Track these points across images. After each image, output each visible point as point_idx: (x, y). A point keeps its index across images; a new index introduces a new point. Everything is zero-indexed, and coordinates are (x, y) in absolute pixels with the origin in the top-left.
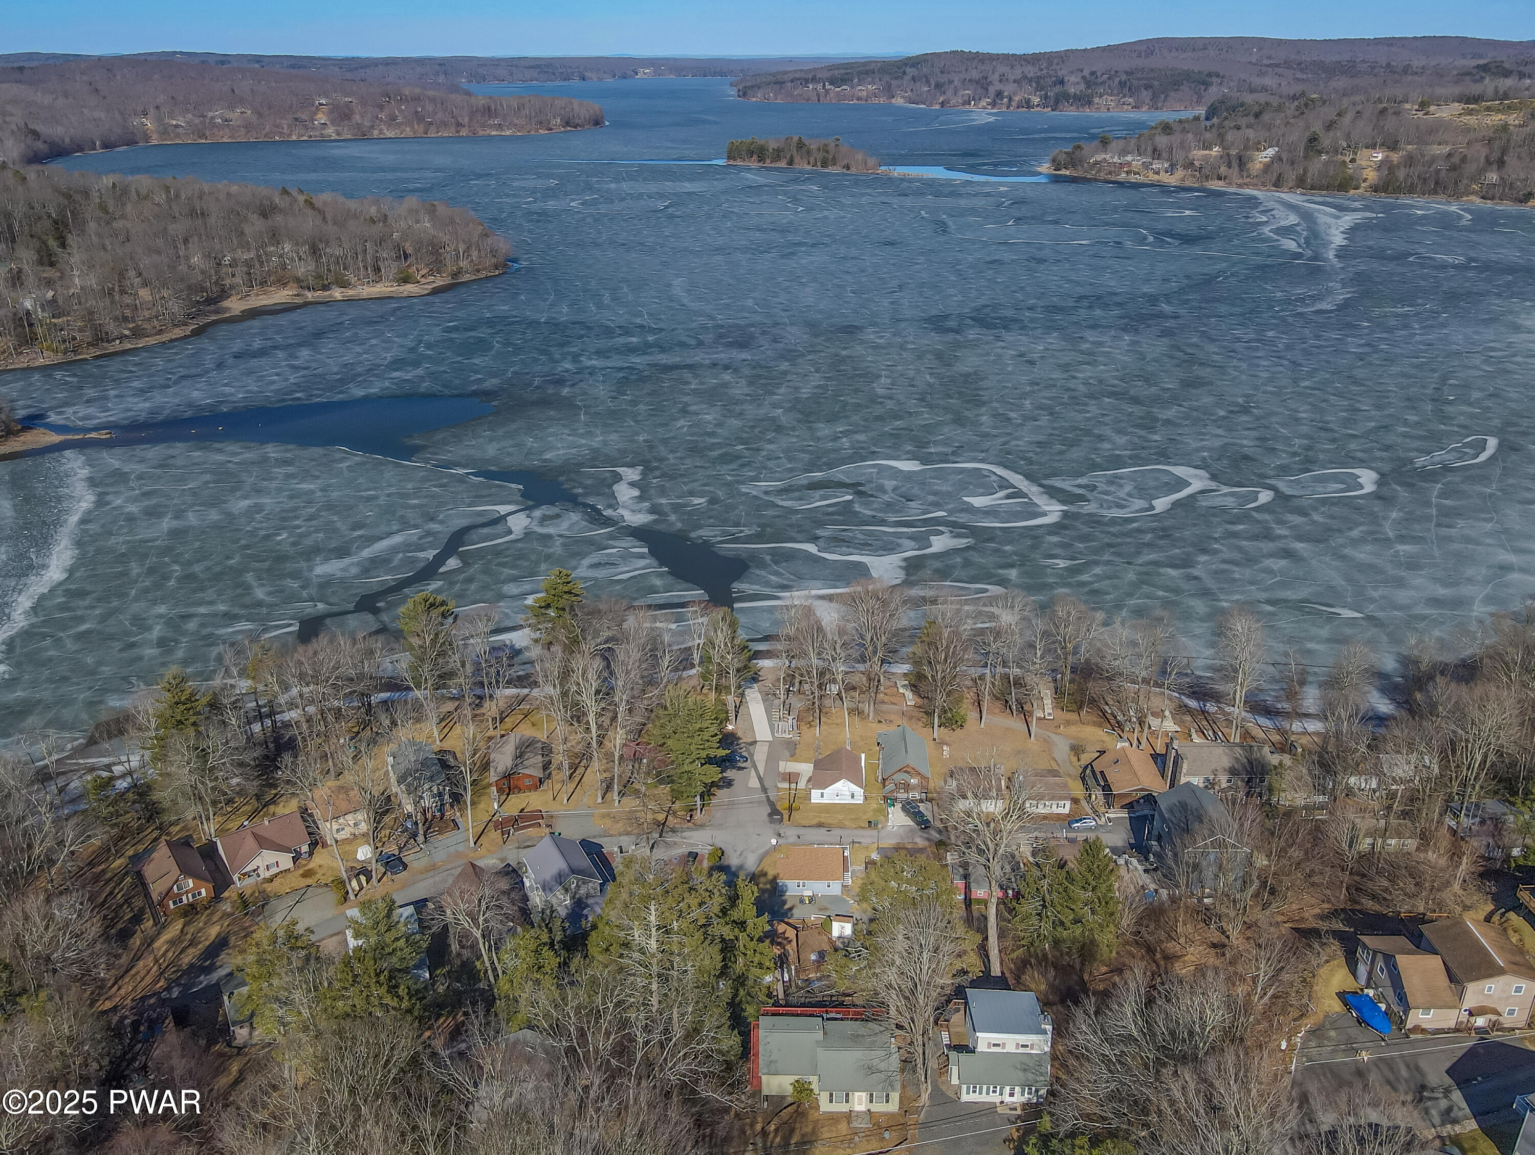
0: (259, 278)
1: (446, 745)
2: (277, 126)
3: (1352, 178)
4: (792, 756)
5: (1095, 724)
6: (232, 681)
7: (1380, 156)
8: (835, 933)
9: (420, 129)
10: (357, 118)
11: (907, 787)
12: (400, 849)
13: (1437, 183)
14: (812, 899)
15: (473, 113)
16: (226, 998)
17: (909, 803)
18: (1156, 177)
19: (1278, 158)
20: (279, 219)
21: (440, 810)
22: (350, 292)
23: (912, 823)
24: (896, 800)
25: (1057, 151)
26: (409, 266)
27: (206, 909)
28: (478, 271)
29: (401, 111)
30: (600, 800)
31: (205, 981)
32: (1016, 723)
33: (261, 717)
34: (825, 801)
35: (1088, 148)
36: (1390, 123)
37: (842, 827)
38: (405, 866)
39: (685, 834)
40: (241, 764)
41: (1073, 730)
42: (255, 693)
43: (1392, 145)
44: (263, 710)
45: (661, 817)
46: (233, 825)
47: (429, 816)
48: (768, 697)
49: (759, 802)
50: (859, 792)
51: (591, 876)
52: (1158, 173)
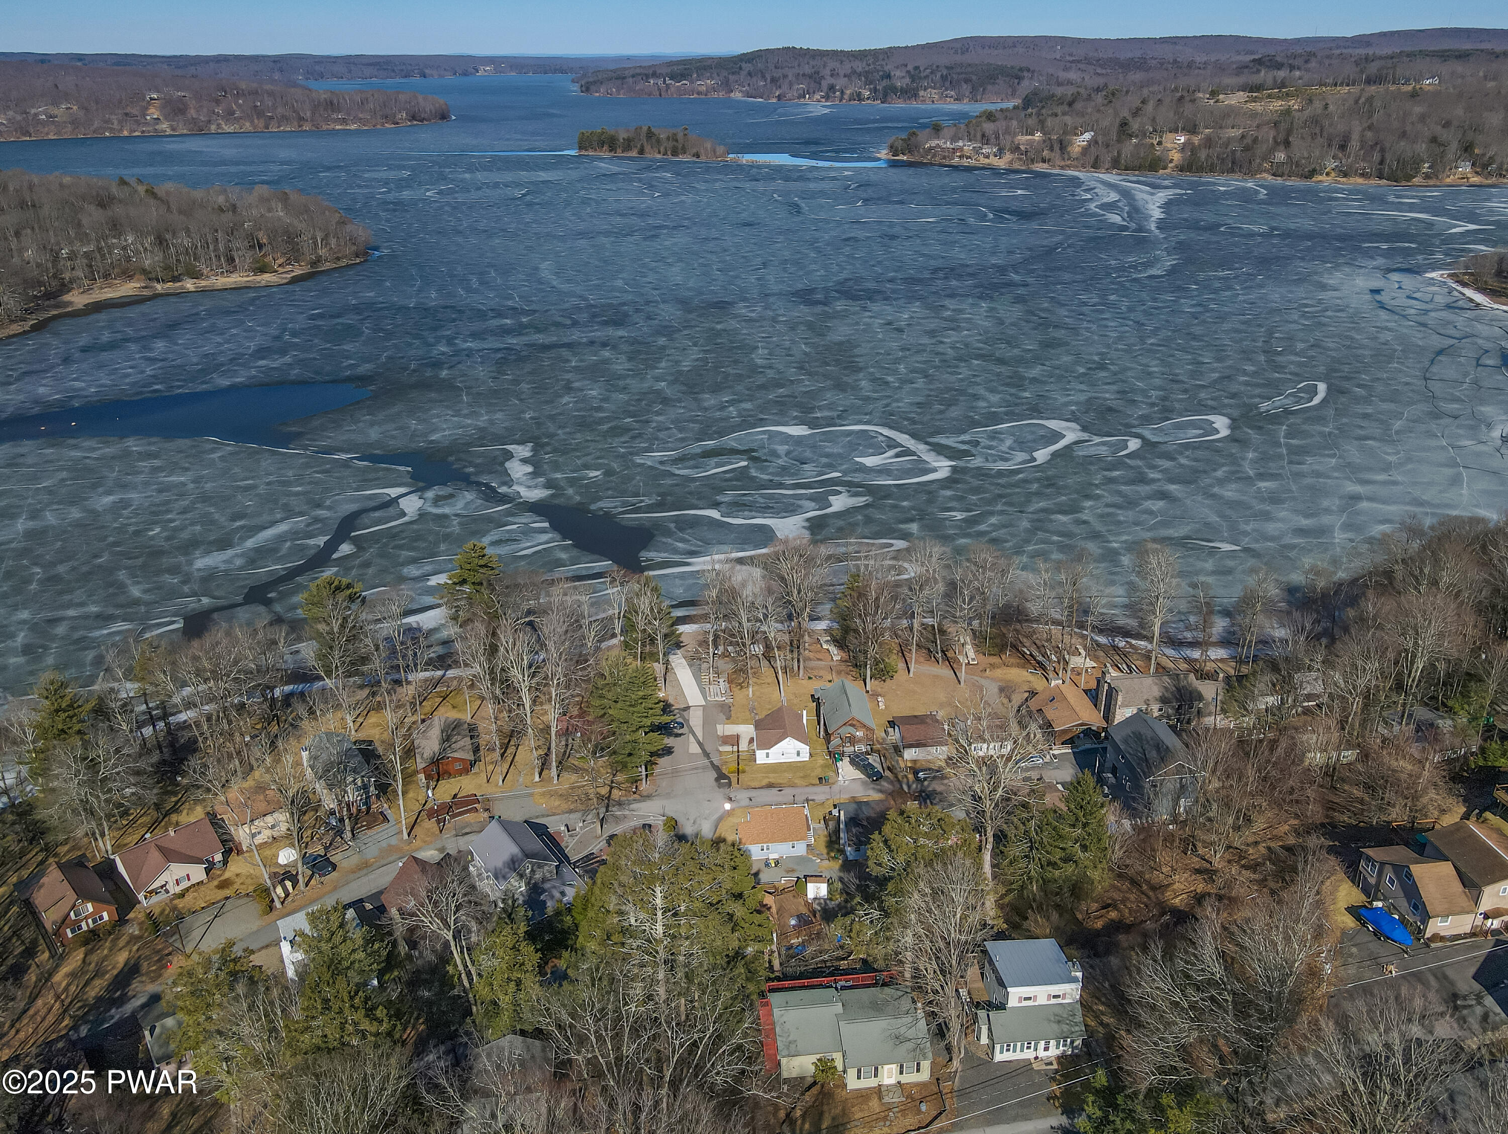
0: (102, 271)
1: (361, 735)
2: (106, 122)
3: (1159, 159)
4: (728, 719)
5: (1018, 666)
6: (115, 685)
7: (1183, 139)
8: (811, 894)
9: (260, 124)
10: (192, 113)
11: (852, 740)
12: (326, 848)
13: (1233, 163)
14: (777, 863)
15: (316, 107)
16: (147, 1033)
17: (858, 756)
18: (987, 161)
19: (1093, 142)
20: (118, 210)
21: (366, 804)
22: (203, 283)
23: (863, 776)
24: (842, 754)
25: (894, 138)
26: (264, 256)
27: (110, 934)
28: (338, 259)
29: (239, 106)
30: (537, 779)
31: (116, 1014)
32: (944, 671)
33: (152, 721)
34: (770, 761)
35: (922, 135)
36: (1188, 109)
37: (793, 786)
38: (334, 867)
39: (632, 807)
40: (138, 773)
41: (999, 673)
42: (145, 694)
43: (1192, 129)
44: (154, 713)
45: (604, 791)
46: (133, 838)
47: (354, 810)
48: (694, 660)
49: (704, 768)
50: (805, 749)
51: (546, 858)
52: (987, 157)
